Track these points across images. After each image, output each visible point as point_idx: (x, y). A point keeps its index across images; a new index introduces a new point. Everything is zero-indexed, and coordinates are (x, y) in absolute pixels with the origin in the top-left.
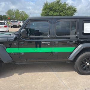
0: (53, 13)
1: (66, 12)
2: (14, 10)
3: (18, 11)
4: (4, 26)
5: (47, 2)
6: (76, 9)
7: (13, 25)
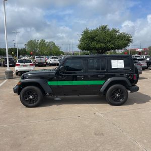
0: (97, 44)
1: (116, 42)
2: (38, 41)
3: (43, 41)
4: (30, 65)
5: (87, 29)
6: (130, 37)
7: (39, 63)
